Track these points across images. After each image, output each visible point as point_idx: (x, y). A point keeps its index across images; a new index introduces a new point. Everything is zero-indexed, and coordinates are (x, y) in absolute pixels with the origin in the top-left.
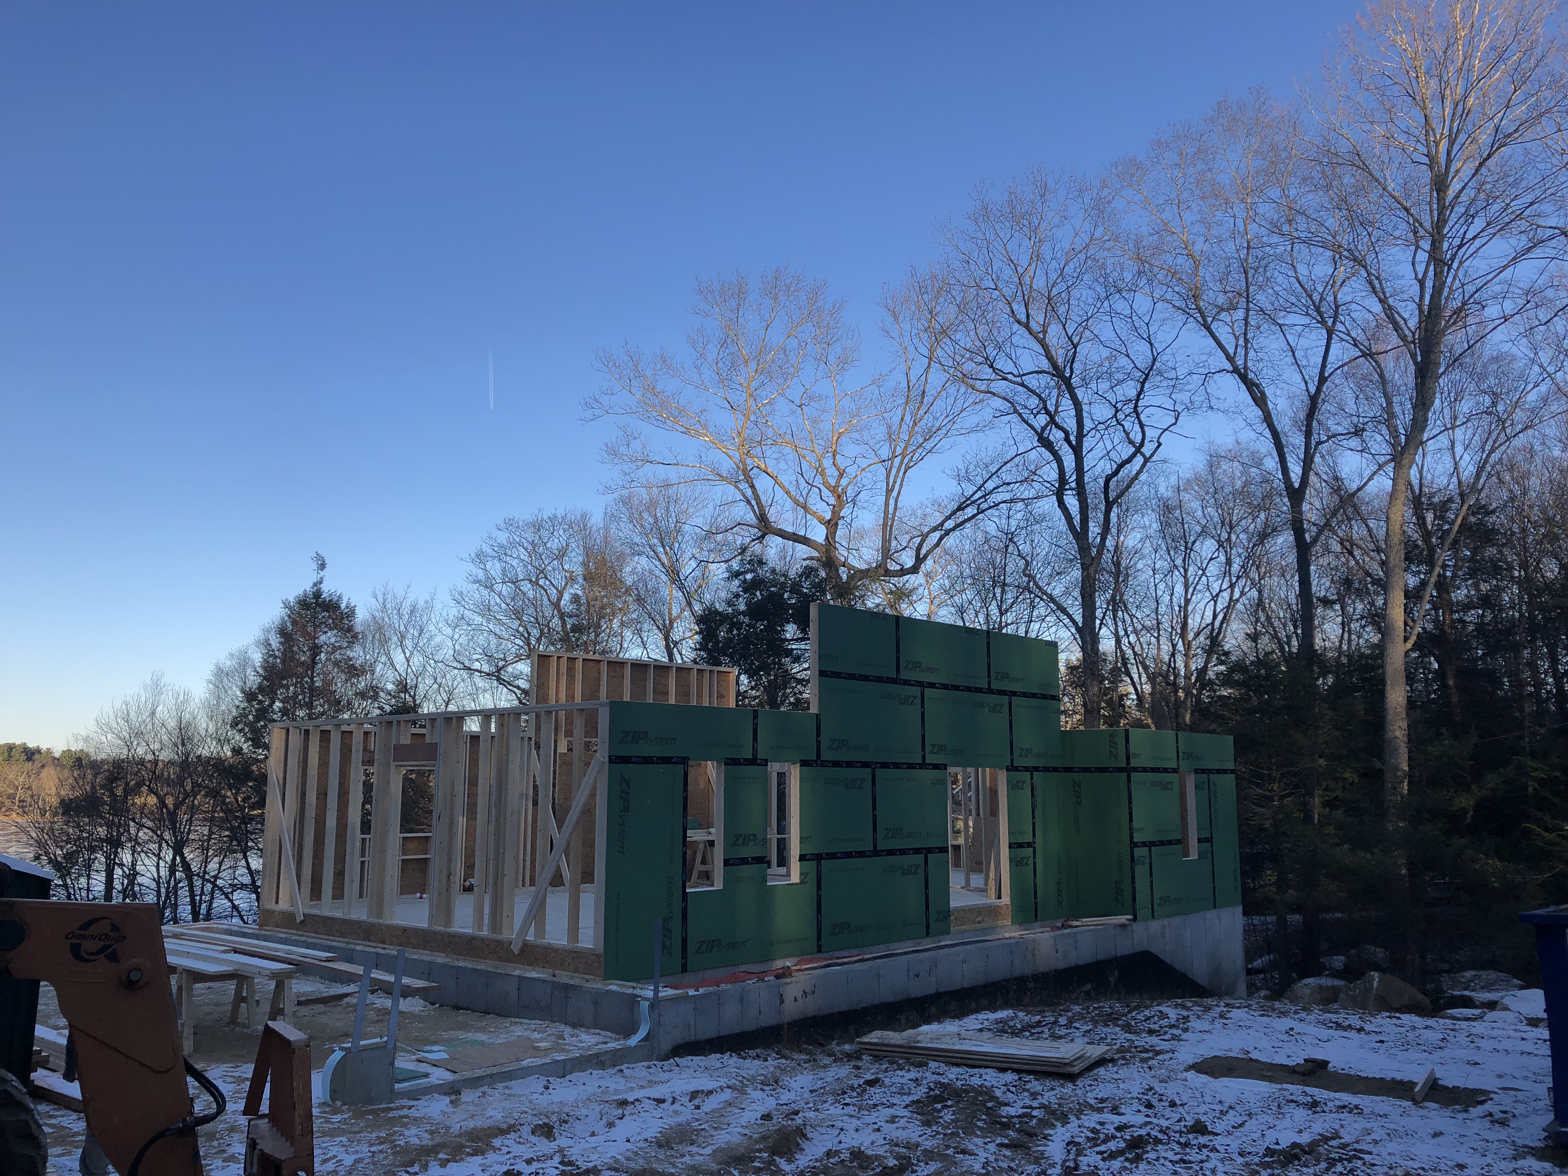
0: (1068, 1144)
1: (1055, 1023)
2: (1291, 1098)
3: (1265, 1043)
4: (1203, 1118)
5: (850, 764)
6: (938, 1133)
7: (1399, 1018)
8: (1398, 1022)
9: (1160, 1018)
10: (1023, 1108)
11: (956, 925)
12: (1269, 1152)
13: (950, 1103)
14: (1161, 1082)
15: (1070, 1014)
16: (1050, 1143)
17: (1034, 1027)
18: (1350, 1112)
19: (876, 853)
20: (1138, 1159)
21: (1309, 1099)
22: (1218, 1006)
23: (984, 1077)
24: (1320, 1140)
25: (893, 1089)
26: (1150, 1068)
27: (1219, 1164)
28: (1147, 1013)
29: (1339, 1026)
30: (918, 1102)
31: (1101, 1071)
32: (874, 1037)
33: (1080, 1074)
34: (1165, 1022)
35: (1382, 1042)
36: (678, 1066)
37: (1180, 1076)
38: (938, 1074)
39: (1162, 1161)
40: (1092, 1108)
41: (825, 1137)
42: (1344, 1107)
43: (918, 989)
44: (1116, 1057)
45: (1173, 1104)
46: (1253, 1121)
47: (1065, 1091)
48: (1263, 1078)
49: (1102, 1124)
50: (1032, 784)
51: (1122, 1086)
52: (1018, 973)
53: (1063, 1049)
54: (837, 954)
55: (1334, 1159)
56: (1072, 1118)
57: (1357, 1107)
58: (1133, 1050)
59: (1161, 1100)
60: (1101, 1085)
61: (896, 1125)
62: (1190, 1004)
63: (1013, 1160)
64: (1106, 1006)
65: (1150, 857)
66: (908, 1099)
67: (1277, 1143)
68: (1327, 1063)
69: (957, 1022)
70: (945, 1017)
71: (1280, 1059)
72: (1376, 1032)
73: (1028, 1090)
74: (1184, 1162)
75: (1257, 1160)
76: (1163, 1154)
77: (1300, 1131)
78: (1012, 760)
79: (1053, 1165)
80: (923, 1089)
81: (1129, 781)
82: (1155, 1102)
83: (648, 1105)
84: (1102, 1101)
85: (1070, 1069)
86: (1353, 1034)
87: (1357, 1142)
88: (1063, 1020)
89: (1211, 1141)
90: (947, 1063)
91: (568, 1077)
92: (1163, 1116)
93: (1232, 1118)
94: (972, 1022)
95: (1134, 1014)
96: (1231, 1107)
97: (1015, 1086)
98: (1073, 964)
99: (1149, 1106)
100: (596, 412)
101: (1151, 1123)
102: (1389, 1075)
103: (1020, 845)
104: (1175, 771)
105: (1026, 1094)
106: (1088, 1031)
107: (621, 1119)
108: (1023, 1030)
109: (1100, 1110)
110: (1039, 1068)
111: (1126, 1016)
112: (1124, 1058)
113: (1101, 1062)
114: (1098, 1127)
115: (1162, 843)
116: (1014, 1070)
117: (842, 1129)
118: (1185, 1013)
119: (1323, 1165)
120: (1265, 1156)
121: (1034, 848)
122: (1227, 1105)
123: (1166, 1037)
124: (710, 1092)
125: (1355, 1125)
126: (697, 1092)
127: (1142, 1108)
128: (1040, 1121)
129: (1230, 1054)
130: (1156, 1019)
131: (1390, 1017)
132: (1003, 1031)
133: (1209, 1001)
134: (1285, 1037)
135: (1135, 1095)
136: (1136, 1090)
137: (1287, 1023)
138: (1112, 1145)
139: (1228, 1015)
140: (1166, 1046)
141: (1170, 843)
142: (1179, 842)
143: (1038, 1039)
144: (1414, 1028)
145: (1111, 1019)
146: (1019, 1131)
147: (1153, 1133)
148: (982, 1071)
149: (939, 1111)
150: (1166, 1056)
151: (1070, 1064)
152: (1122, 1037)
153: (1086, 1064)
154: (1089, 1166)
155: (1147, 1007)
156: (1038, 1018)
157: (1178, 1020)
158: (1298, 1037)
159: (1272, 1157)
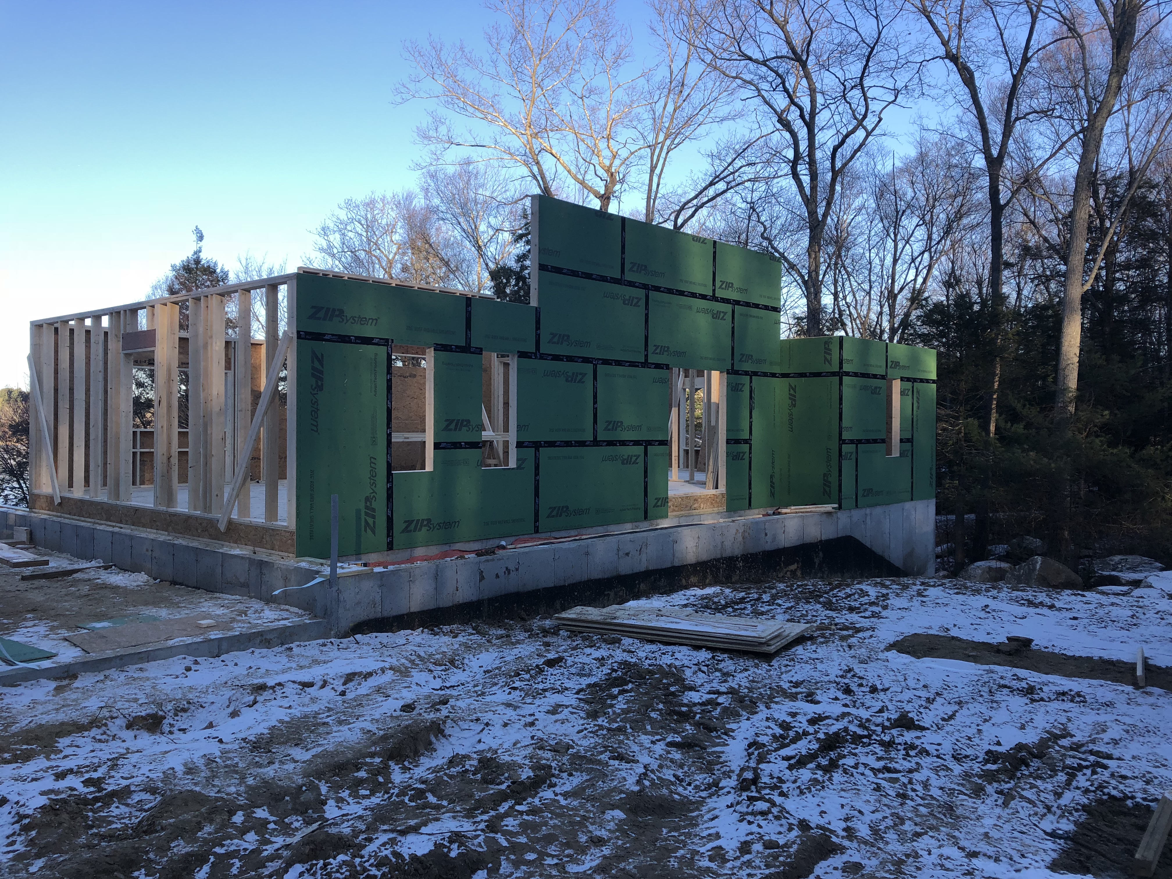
0: (750, 746)
1: (758, 599)
2: (1002, 682)
3: (963, 620)
4: (908, 707)
5: (571, 359)
6: (601, 727)
7: (1083, 596)
8: (1084, 599)
9: (860, 596)
10: (709, 693)
11: (674, 511)
12: (992, 756)
13: (630, 686)
14: (861, 662)
15: (774, 591)
16: (730, 741)
17: (738, 604)
18: (1072, 701)
19: (596, 443)
20: (833, 765)
21: (1024, 684)
22: (915, 584)
23: (677, 655)
24: (1049, 739)
25: (573, 670)
26: (850, 647)
27: (933, 776)
28: (848, 590)
29: (1031, 603)
30: (595, 685)
31: (799, 650)
32: (573, 613)
33: (777, 653)
34: (865, 600)
35: (1075, 618)
36: (358, 643)
37: (881, 656)
38: (630, 652)
39: (861, 769)
40: (784, 693)
41: (466, 734)
42: (1064, 694)
43: (626, 567)
44: (815, 634)
45: (874, 690)
46: (964, 711)
47: (760, 672)
48: (967, 658)
49: (794, 715)
50: (751, 387)
51: (820, 666)
52: (728, 553)
53: (760, 627)
54: (554, 534)
55: (1073, 768)
56: (762, 707)
57: (1078, 694)
58: (833, 627)
59: (861, 685)
60: (798, 666)
61: (557, 717)
62: (888, 583)
63: (681, 766)
64: (809, 584)
65: (857, 453)
66: (585, 682)
67: (999, 743)
68: (1031, 641)
69: (665, 598)
70: (655, 593)
71: (980, 637)
72: (1067, 609)
73: (720, 670)
74: (889, 770)
75: (977, 768)
76: (863, 759)
77: (1023, 727)
78: (733, 364)
79: (728, 775)
80: (606, 670)
81: (841, 383)
82: (854, 687)
83: (290, 689)
84: (797, 684)
85: (766, 649)
86: (1045, 611)
87: (1093, 741)
88: (766, 597)
89: (918, 738)
90: (641, 640)
91: (223, 657)
92: (863, 704)
93: (941, 708)
94: (679, 598)
95: (835, 591)
96: (938, 694)
97: (707, 666)
98: (781, 547)
99: (848, 691)
100: (404, 96)
101: (849, 714)
102: (1096, 654)
103: (737, 442)
104: (883, 377)
105: (718, 674)
106: (790, 608)
107: (250, 706)
108: (726, 606)
109: (793, 697)
110: (735, 647)
111: (827, 593)
112: (823, 636)
113: (801, 640)
114: (789, 719)
115: (868, 441)
116: (708, 648)
117: (487, 724)
118: (884, 591)
119: (1062, 777)
120: (986, 762)
121: (751, 445)
122: (933, 691)
123: (868, 614)
124: (370, 674)
125: (1083, 718)
126: (354, 674)
127: (840, 695)
128: (725, 710)
129: (931, 632)
130: (856, 596)
131: (1075, 595)
132: (707, 607)
133: (905, 580)
134: (983, 614)
135: (832, 677)
136: (834, 671)
137: (981, 600)
138: (803, 747)
139: (925, 593)
140: (866, 623)
141: (875, 441)
142: (883, 441)
143: (739, 616)
144: (1102, 605)
145: (813, 596)
146: (697, 725)
147: (852, 728)
148: (676, 648)
149: (615, 697)
150: (868, 634)
151: (767, 644)
152: (823, 614)
153: (784, 642)
154: (771, 776)
155: (848, 586)
156: (743, 594)
157: (877, 597)
158: (994, 613)
159: (995, 763)
